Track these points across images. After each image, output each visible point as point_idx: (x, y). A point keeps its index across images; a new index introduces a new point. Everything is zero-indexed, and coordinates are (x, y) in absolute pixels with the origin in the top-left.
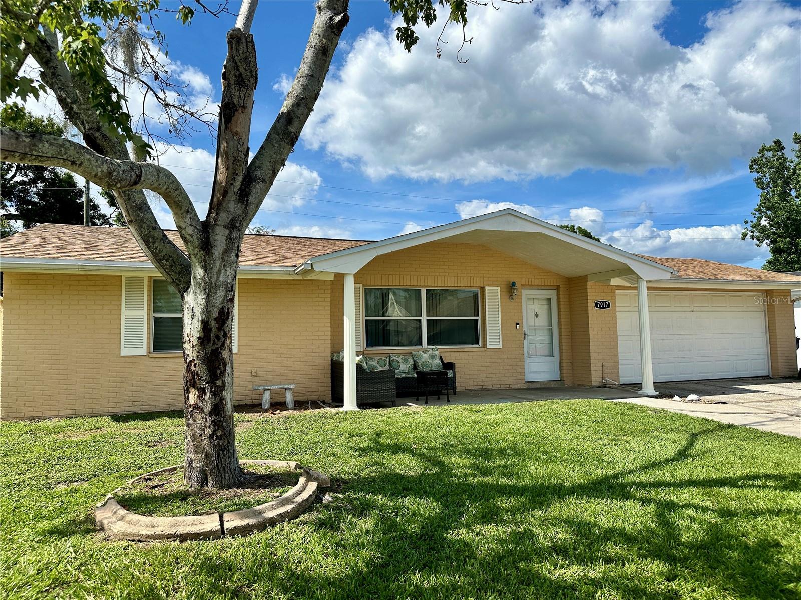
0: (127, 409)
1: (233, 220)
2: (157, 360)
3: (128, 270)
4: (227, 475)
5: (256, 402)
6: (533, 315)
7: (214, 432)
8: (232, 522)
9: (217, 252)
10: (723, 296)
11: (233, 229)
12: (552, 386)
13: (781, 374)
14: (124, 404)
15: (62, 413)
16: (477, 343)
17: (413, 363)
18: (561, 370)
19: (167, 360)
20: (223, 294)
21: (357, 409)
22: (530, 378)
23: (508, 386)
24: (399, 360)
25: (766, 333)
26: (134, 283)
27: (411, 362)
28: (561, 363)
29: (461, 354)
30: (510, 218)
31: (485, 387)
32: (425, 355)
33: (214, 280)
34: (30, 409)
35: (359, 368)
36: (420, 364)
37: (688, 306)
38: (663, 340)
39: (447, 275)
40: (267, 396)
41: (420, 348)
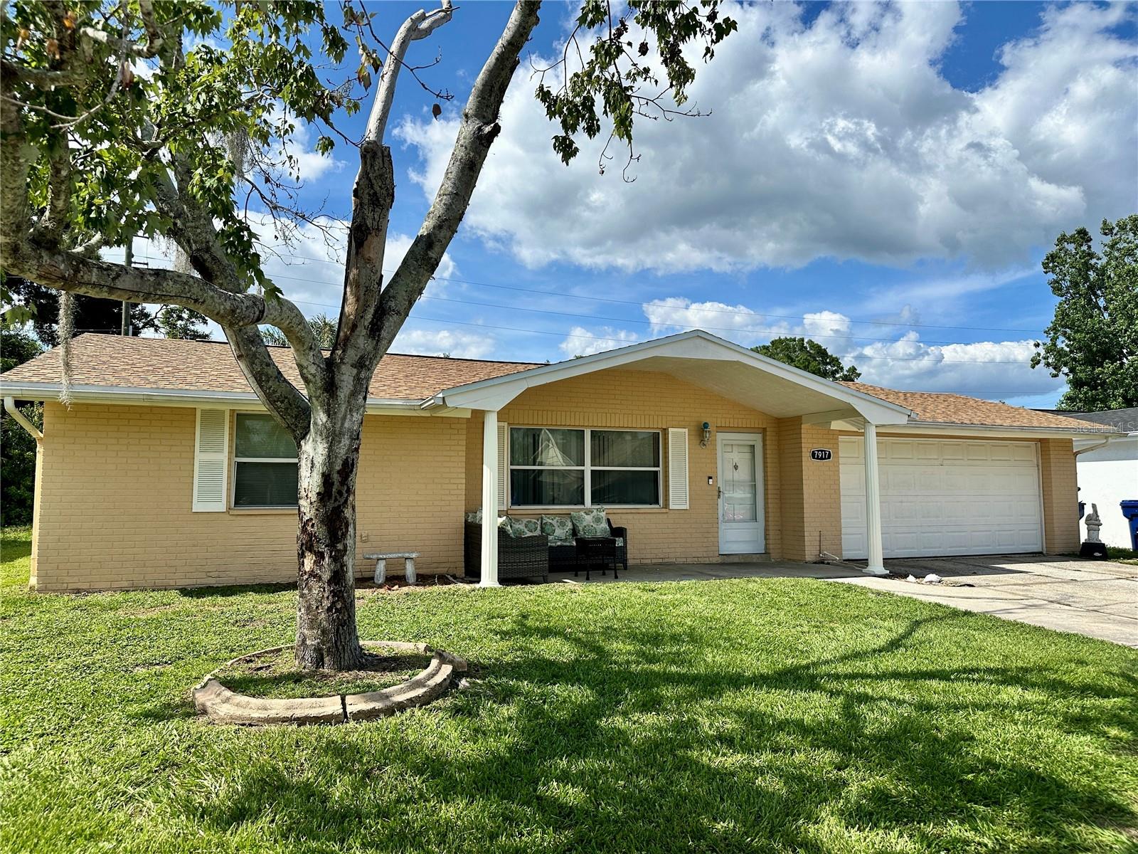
0: (199, 582)
1: (362, 357)
2: (239, 518)
3: (207, 400)
4: (346, 655)
5: (367, 575)
6: (731, 467)
7: (333, 603)
8: (356, 704)
9: (343, 393)
11: (362, 368)
12: (755, 561)
13: (1057, 551)
15: (115, 585)
16: (657, 502)
17: (571, 527)
18: (766, 539)
19: (253, 518)
20: (347, 442)
21: (497, 585)
22: (726, 549)
23: (696, 559)
24: (554, 522)
25: (1039, 496)
26: (212, 418)
27: (569, 525)
28: (766, 530)
29: (636, 516)
30: (698, 341)
31: (666, 560)
32: (586, 517)
33: (338, 426)
34: (76, 579)
35: (502, 532)
36: (581, 528)
37: (936, 457)
39: (617, 411)
40: (381, 567)
41: (582, 507)
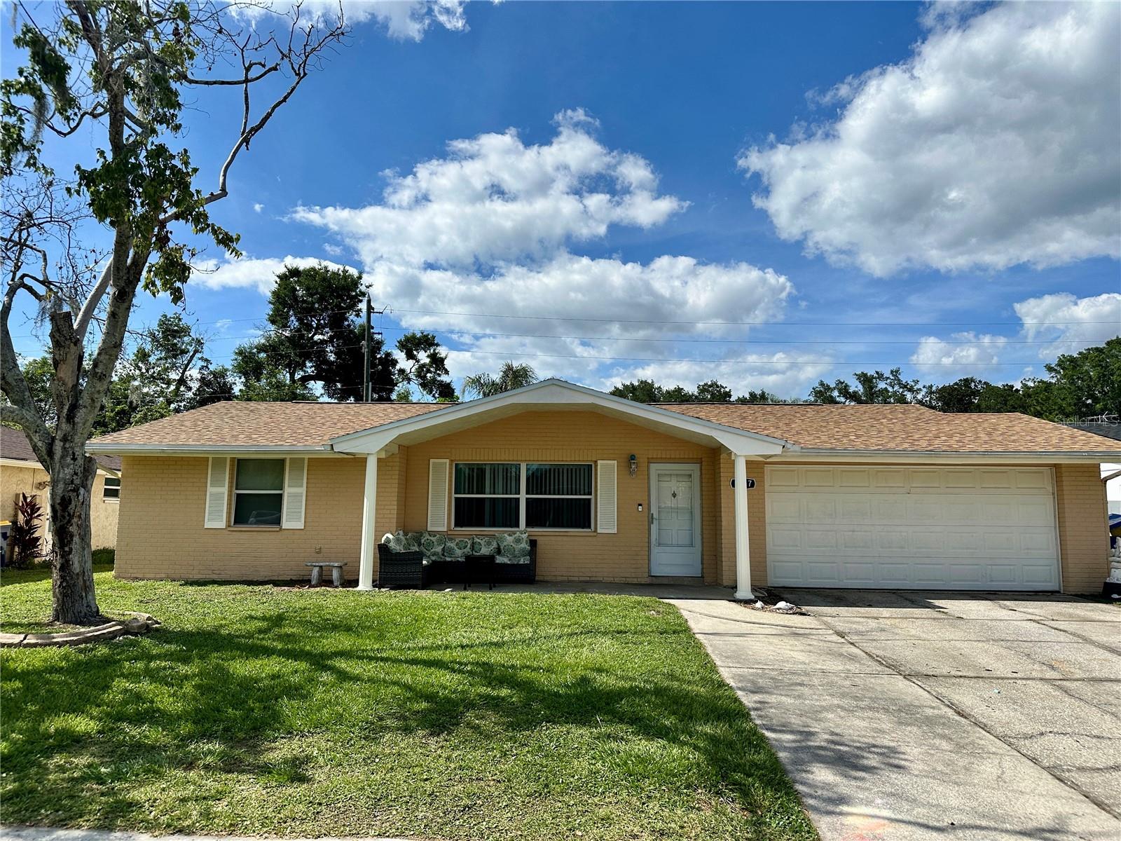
0: (208, 576)
3: (216, 452)
6: (668, 494)
10: (970, 472)
12: (685, 583)
14: (206, 572)
16: (589, 527)
18: (702, 564)
19: (243, 533)
21: (371, 588)
22: (658, 571)
23: (624, 579)
24: (482, 542)
25: (1055, 527)
26: (219, 462)
27: (495, 545)
28: (702, 555)
29: (565, 538)
30: (554, 389)
31: (593, 579)
32: (508, 538)
35: (383, 548)
37: (901, 485)
38: (853, 531)
39: (550, 447)
40: (315, 571)
41: (517, 529)
